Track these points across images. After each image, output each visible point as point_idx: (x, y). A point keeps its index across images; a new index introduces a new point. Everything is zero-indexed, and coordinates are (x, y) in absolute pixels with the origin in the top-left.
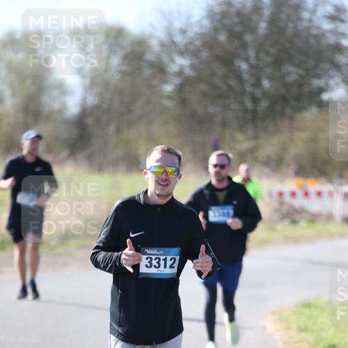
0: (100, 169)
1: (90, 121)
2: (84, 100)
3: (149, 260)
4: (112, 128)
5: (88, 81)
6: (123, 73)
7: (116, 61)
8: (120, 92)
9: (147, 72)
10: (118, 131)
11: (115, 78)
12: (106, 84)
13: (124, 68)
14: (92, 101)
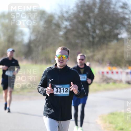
0: (36, 63)
1: (32, 45)
2: (30, 37)
3: (57, 89)
4: (40, 48)
5: (32, 30)
6: (45, 28)
7: (42, 23)
8: (43, 34)
9: (54, 27)
10: (43, 49)
11: (42, 29)
12: (38, 32)
13: (45, 26)
14: (33, 38)
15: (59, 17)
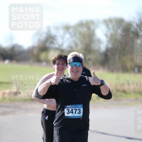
15: (138, 25)
